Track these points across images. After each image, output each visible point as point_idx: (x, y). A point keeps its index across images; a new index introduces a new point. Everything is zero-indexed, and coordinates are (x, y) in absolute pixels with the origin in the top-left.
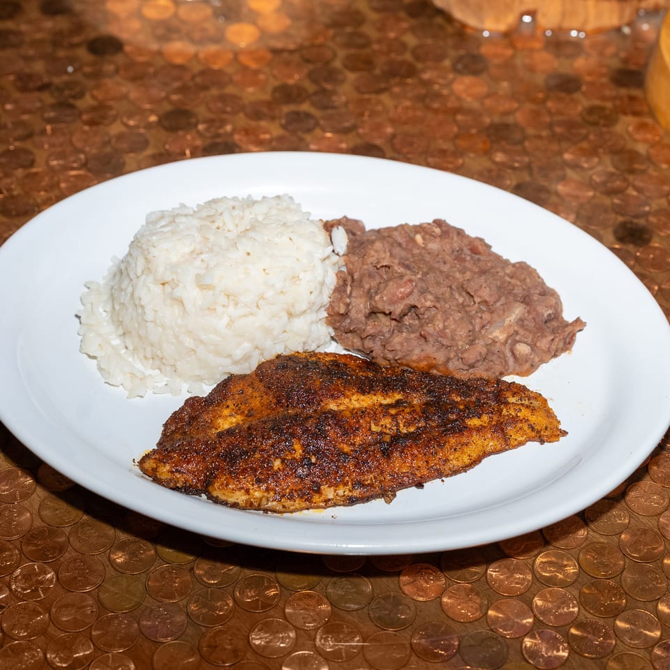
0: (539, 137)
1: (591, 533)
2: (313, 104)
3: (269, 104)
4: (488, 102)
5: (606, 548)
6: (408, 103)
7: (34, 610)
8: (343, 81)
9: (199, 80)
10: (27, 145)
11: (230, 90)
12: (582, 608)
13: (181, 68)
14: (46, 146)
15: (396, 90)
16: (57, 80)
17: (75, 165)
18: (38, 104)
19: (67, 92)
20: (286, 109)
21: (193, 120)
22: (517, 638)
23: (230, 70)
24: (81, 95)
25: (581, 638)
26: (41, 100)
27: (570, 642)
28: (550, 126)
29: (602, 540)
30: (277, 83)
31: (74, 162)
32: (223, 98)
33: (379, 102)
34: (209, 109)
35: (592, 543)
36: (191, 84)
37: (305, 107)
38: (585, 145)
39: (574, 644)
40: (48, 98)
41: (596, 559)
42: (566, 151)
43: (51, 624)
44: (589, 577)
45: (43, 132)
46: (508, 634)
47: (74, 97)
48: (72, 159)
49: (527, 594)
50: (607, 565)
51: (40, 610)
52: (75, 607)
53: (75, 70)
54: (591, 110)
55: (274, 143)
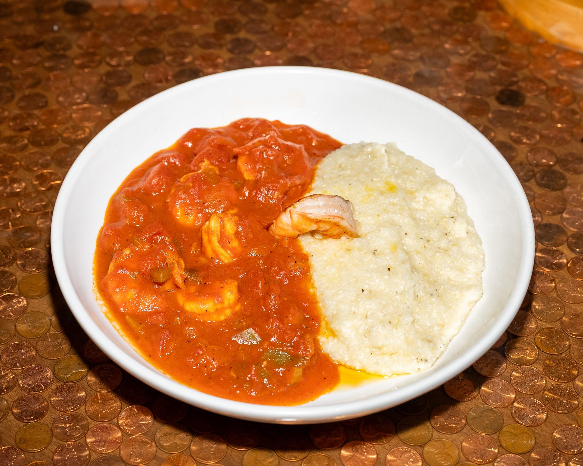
0: (423, 35)
1: (539, 322)
2: (248, 31)
3: (214, 36)
4: (379, 13)
5: (553, 331)
6: (318, 22)
7: (142, 441)
8: (265, 12)
9: (156, 23)
10: (39, 90)
11: (182, 28)
12: (548, 378)
13: (140, 16)
14: (53, 89)
15: (307, 12)
16: (47, 37)
17: (79, 101)
18: (38, 59)
19: (58, 46)
20: (229, 37)
21: (161, 56)
22: (507, 407)
23: (177, 13)
24: (68, 47)
25: (554, 399)
26: (39, 55)
27: (546, 404)
28: (429, 26)
29: (549, 326)
30: (216, 19)
31: (78, 98)
32: (179, 36)
33: (297, 25)
34: (170, 45)
35: (542, 330)
36: (151, 28)
37: (242, 35)
38: (458, 37)
39: (549, 405)
40: (44, 52)
41: (548, 340)
42: (446, 42)
43: (158, 450)
44: (547, 355)
45: (48, 79)
46: (500, 405)
47: (65, 49)
48: (77, 96)
49: (505, 373)
50: (557, 344)
51: (147, 440)
52: (173, 434)
53: (59, 29)
54: (456, 10)
55: (227, 65)
